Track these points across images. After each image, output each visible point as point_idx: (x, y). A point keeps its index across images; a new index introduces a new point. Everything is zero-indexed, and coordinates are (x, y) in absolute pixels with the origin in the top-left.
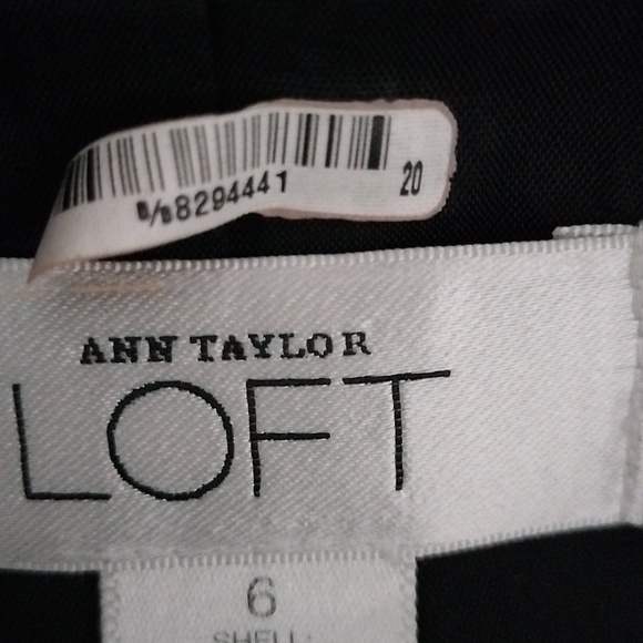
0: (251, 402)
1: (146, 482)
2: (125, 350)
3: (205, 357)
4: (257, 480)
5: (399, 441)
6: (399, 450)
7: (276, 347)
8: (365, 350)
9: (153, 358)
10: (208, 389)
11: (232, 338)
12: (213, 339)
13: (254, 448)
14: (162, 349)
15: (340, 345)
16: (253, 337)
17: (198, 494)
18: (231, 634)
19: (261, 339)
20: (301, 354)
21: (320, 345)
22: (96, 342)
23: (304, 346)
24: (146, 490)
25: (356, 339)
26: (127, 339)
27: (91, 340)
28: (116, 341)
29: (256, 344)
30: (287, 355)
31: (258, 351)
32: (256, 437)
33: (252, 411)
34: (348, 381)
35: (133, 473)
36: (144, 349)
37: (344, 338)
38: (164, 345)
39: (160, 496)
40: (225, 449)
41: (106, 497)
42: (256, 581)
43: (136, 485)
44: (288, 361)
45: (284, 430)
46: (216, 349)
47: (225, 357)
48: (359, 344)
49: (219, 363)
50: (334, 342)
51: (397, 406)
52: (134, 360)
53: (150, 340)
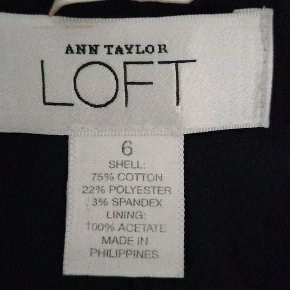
0: (125, 70)
1: (87, 100)
2: (81, 49)
3: (109, 53)
4: (127, 100)
5: (178, 86)
6: (178, 90)
7: (134, 50)
8: (166, 51)
9: (91, 53)
10: (110, 65)
11: (119, 46)
12: (112, 46)
13: (126, 88)
14: (94, 50)
15: (157, 49)
16: (126, 46)
17: (105, 106)
18: (116, 162)
19: (129, 47)
20: (143, 53)
21: (150, 49)
22: (71, 46)
23: (144, 49)
24: (87, 103)
25: (163, 47)
26: (82, 46)
27: (69, 45)
28: (78, 46)
29: (127, 49)
30: (138, 53)
31: (128, 51)
32: (127, 84)
33: (125, 73)
34: (160, 63)
35: (82, 96)
36: (88, 49)
37: (158, 47)
38: (95, 48)
39: (92, 105)
40: (116, 88)
41: (73, 105)
42: (126, 142)
43: (83, 101)
44: (138, 55)
45: (137, 81)
46: (113, 50)
47: (116, 53)
48: (164, 49)
49: (114, 55)
50: (155, 48)
51: (177, 73)
52: (84, 53)
53: (90, 46)
